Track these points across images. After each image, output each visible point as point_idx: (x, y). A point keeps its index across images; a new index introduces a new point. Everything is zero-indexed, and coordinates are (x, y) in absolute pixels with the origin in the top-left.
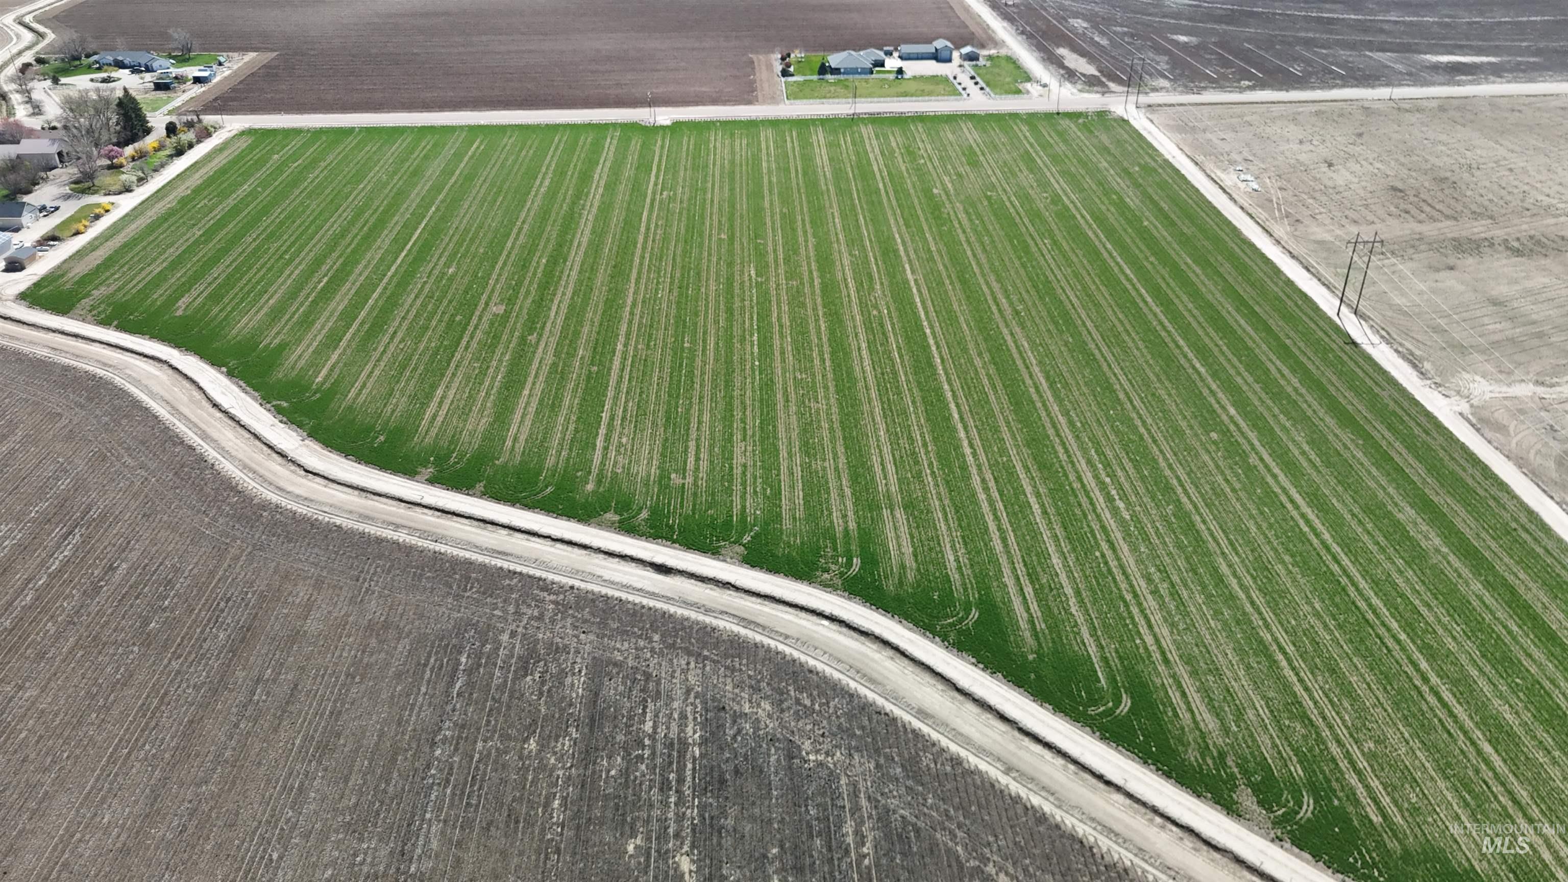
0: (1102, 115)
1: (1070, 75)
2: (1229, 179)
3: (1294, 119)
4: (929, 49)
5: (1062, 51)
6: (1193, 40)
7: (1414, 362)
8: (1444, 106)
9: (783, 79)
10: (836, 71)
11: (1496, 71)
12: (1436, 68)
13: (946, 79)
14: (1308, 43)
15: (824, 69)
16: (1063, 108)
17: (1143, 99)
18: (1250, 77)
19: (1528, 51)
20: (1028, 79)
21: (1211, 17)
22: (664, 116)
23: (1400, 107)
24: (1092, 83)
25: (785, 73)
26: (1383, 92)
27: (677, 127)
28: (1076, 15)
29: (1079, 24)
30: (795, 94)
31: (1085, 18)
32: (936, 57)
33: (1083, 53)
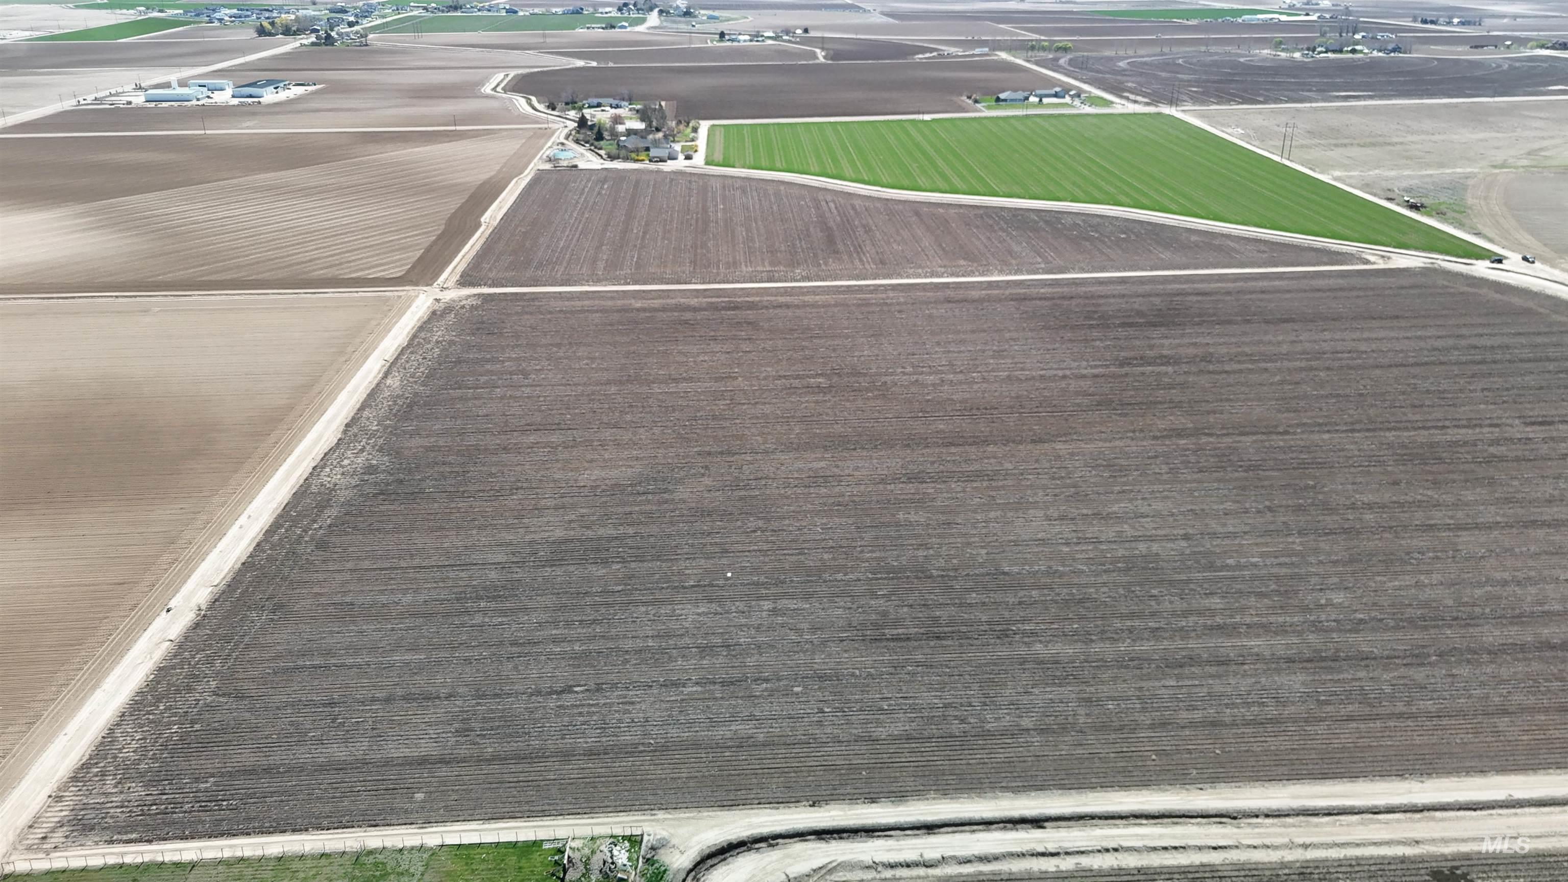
0: (1159, 114)
1: (1135, 102)
2: (1230, 130)
3: (1260, 113)
4: (1052, 92)
5: (1126, 94)
6: (1200, 89)
7: (1311, 169)
8: (1338, 109)
9: (977, 105)
10: (1005, 100)
11: (1371, 97)
12: (1337, 97)
13: (1067, 104)
14: (1267, 90)
15: (998, 100)
16: (1136, 111)
17: (1178, 108)
18: (1235, 101)
19: (1392, 90)
20: (1112, 103)
21: (1208, 81)
22: (927, 117)
23: (1315, 109)
24: (1147, 104)
25: (976, 101)
26: (1308, 105)
27: (934, 120)
28: (1127, 82)
29: (1130, 84)
30: (989, 108)
31: (1133, 82)
32: (1056, 95)
33: (1138, 95)
